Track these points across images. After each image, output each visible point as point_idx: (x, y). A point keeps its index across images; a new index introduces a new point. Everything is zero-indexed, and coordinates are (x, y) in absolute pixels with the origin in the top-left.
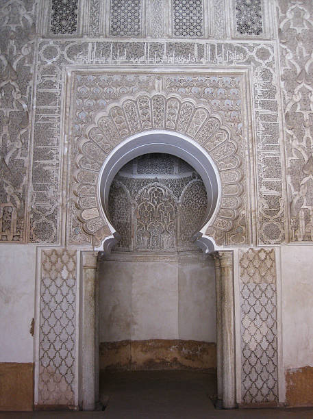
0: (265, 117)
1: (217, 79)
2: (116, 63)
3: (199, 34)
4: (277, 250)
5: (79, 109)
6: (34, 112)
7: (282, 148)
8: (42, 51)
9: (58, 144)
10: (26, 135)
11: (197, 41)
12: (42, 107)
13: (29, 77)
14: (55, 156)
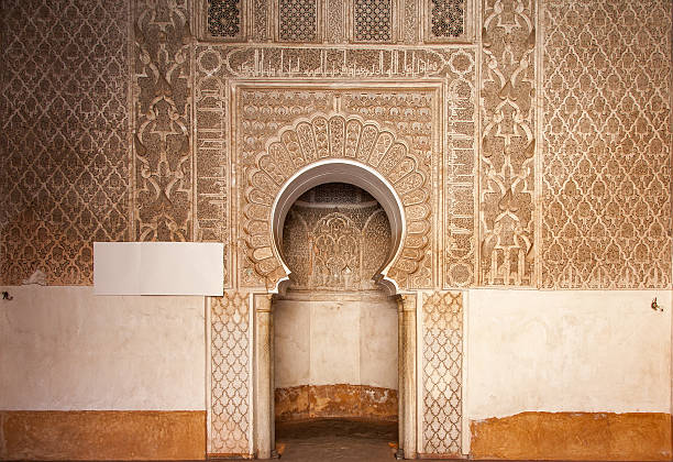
0: (459, 143)
1: (405, 96)
2: (288, 75)
3: (385, 37)
4: (465, 294)
5: (247, 132)
6: (195, 136)
7: (476, 179)
8: (199, 59)
9: (224, 175)
10: (187, 164)
11: (383, 47)
12: (203, 130)
13: (187, 93)
14: (221, 189)
